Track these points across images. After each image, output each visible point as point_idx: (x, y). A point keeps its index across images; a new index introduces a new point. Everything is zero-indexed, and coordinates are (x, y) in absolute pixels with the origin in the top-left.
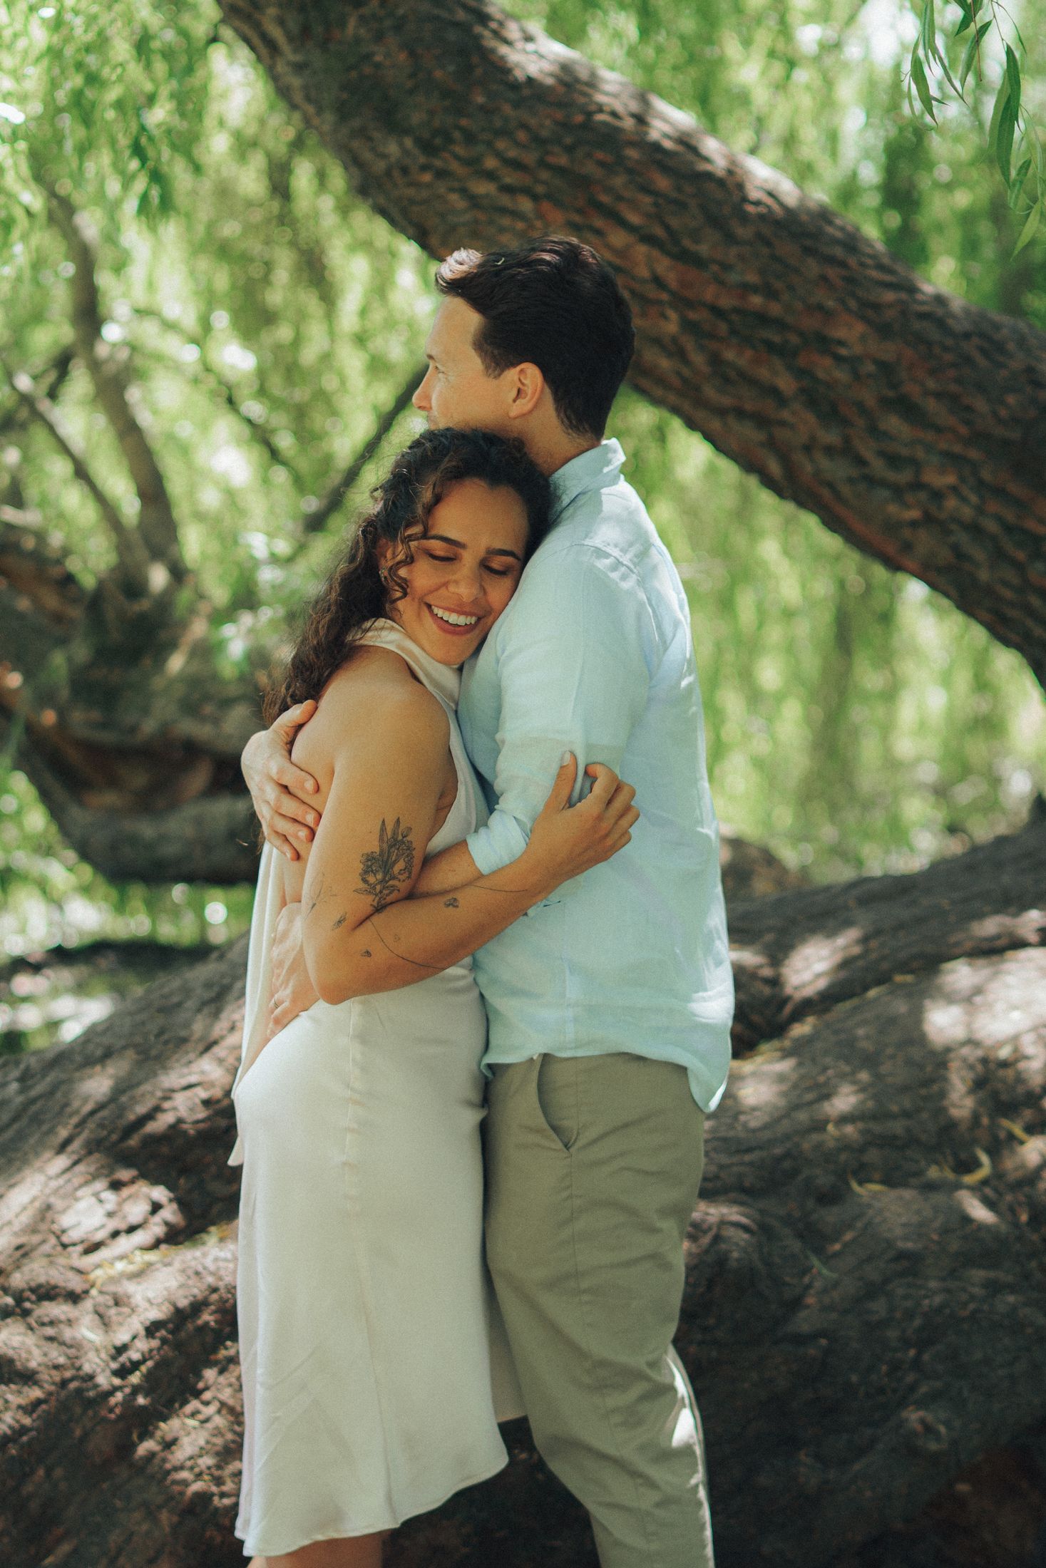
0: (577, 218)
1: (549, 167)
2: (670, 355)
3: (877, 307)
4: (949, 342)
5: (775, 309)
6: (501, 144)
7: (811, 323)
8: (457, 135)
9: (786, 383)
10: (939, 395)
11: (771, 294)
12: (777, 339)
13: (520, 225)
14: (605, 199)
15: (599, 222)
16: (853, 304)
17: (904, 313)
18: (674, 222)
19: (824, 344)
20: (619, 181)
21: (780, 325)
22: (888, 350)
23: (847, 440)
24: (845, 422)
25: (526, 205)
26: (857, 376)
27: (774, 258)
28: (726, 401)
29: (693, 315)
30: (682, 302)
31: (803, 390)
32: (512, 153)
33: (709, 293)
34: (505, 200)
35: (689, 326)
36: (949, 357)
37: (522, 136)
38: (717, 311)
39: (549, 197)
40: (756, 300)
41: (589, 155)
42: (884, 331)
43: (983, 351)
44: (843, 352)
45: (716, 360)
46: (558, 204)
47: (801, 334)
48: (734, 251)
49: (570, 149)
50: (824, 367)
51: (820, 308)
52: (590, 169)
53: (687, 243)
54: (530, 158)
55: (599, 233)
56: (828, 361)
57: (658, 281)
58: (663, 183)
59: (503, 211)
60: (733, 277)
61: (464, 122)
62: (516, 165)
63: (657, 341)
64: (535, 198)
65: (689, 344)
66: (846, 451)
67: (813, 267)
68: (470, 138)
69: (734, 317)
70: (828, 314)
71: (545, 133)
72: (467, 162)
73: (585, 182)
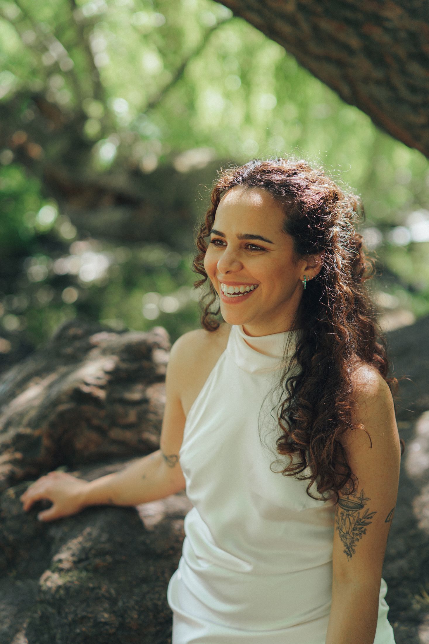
7: (370, 7)
19: (378, 20)
23: (387, 76)
24: (387, 66)
28: (321, 52)
31: (364, 47)
35: (301, 8)
42: (414, 13)
47: (364, 13)
50: (377, 33)
56: (379, 31)
65: (300, 17)
66: (387, 83)
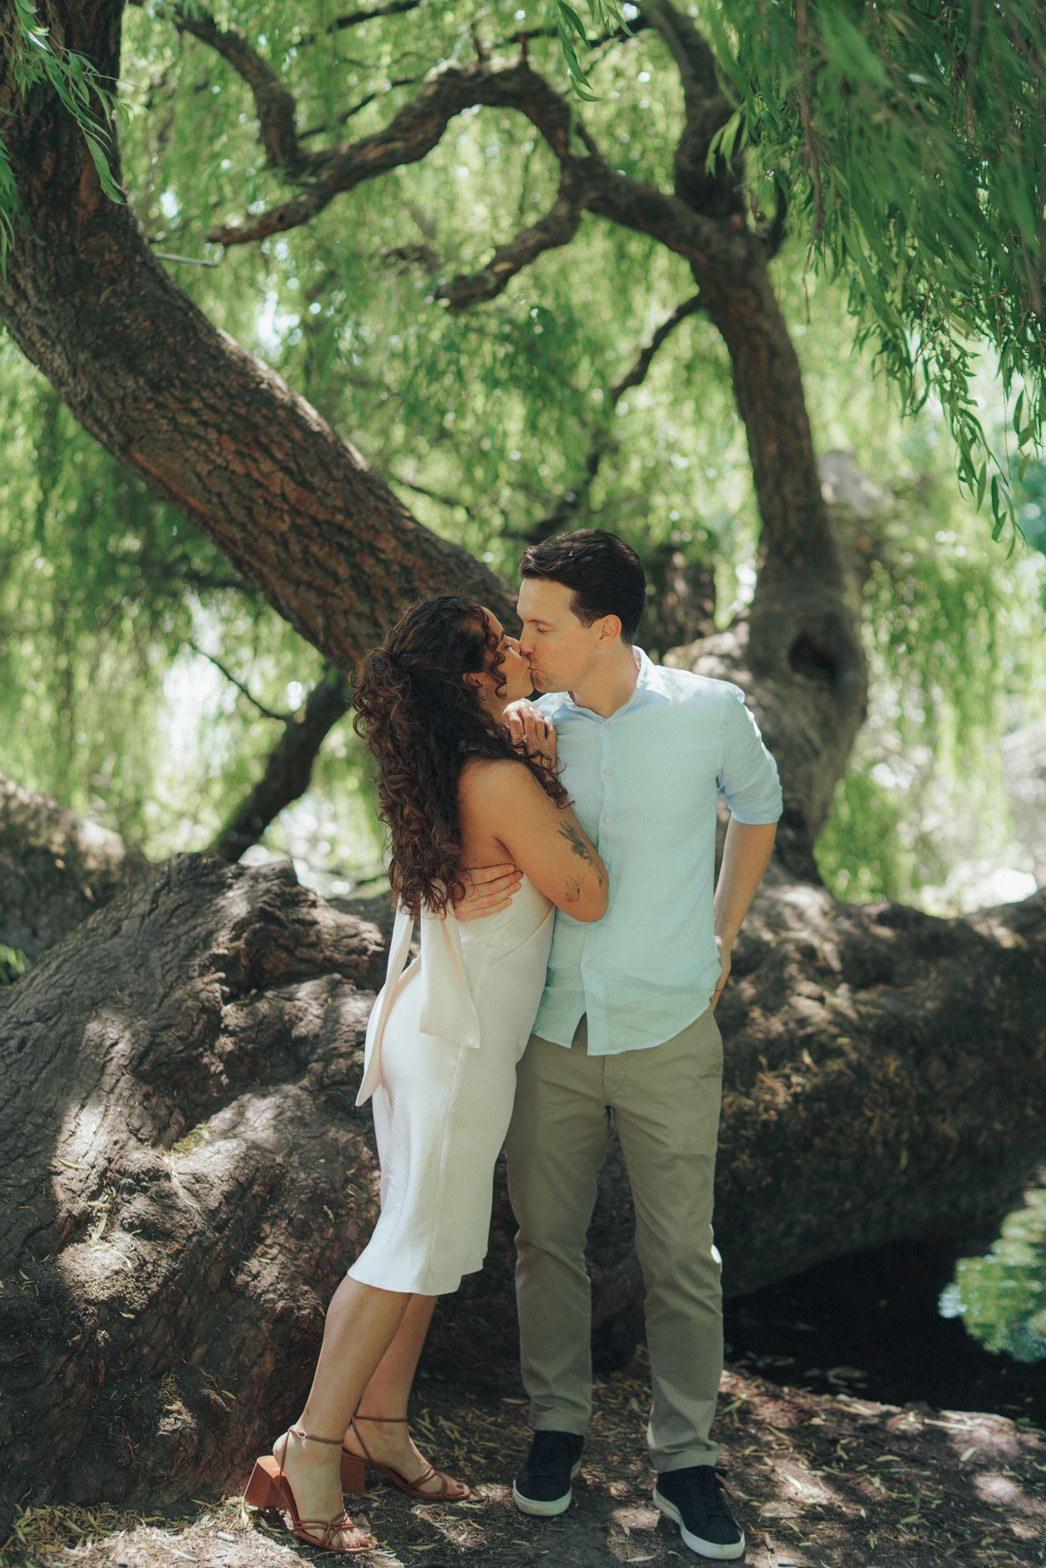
0: (245, 450)
1: (235, 414)
2: (276, 544)
3: (404, 531)
4: (441, 558)
5: (349, 524)
6: (205, 394)
7: (367, 536)
8: (177, 382)
9: (343, 571)
11: (349, 515)
12: (346, 543)
13: (204, 447)
14: (264, 440)
15: (257, 455)
16: (390, 527)
17: (417, 536)
18: (302, 463)
19: (373, 550)
20: (274, 430)
21: (349, 534)
22: (410, 559)
23: (373, 610)
24: (374, 600)
25: (212, 435)
26: (387, 570)
27: (353, 493)
28: (306, 577)
29: (299, 521)
30: (296, 512)
31: (352, 577)
32: (212, 401)
33: (313, 509)
34: (201, 431)
35: (295, 527)
36: (442, 568)
37: (218, 390)
38: (316, 522)
39: (229, 432)
40: (340, 517)
41: (259, 410)
42: (407, 546)
43: (459, 567)
44: (382, 556)
45: (305, 550)
46: (235, 439)
47: (360, 542)
48: (331, 485)
49: (248, 404)
50: (369, 564)
51: (373, 526)
52: (258, 419)
53: (307, 475)
54: (224, 406)
55: (255, 460)
56: (371, 561)
57: (284, 496)
58: (298, 435)
59: (196, 436)
60: (329, 501)
61: (182, 375)
62: (213, 408)
63: (271, 534)
64: (220, 432)
67: (372, 502)
68: (185, 386)
69: (325, 526)
70: (377, 532)
71: (233, 391)
72: (180, 401)
73: (254, 427)
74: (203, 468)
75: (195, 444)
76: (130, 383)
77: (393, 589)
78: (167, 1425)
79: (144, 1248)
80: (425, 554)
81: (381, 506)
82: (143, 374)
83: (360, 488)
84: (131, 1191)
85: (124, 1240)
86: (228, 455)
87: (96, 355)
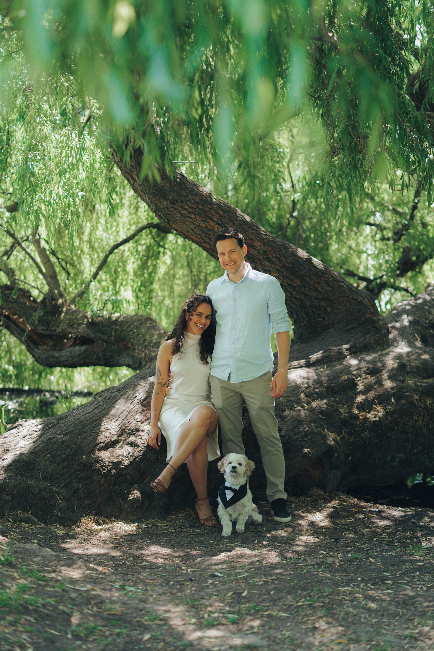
0: (204, 219)
1: (198, 208)
6: (188, 203)
8: (179, 201)
10: (275, 257)
13: (191, 220)
14: (210, 215)
15: (208, 220)
20: (212, 212)
22: (265, 248)
25: (193, 216)
32: (191, 205)
34: (189, 215)
37: (193, 202)
39: (198, 214)
41: (207, 206)
42: (264, 244)
44: (256, 248)
46: (200, 216)
49: (203, 205)
52: (207, 209)
54: (195, 206)
55: (208, 222)
56: (253, 250)
58: (221, 212)
59: (188, 217)
62: (192, 208)
64: (195, 215)
68: (182, 202)
70: (253, 240)
71: (198, 201)
72: (181, 207)
73: (206, 212)
74: (192, 226)
75: (188, 219)
76: (165, 203)
77: (261, 259)
78: (131, 497)
79: (131, 449)
80: (271, 246)
81: (254, 232)
82: (168, 200)
83: (245, 227)
84: (130, 434)
85: (126, 447)
86: (199, 221)
87: (154, 196)
